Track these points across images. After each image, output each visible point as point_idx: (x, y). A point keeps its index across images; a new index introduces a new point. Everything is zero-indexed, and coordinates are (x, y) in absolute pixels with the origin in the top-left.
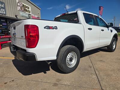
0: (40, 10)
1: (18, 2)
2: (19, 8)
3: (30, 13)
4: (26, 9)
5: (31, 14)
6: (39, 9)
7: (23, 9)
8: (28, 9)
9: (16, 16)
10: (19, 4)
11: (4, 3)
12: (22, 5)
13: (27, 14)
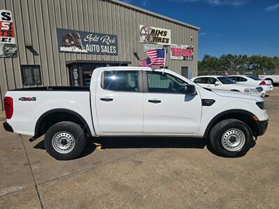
0: (197, 30)
1: (144, 28)
2: (144, 37)
3: (167, 42)
4: (160, 36)
5: (169, 44)
6: (194, 29)
7: (151, 39)
8: (162, 37)
9: (135, 54)
10: (143, 32)
11: (116, 36)
12: (150, 31)
13: (159, 46)
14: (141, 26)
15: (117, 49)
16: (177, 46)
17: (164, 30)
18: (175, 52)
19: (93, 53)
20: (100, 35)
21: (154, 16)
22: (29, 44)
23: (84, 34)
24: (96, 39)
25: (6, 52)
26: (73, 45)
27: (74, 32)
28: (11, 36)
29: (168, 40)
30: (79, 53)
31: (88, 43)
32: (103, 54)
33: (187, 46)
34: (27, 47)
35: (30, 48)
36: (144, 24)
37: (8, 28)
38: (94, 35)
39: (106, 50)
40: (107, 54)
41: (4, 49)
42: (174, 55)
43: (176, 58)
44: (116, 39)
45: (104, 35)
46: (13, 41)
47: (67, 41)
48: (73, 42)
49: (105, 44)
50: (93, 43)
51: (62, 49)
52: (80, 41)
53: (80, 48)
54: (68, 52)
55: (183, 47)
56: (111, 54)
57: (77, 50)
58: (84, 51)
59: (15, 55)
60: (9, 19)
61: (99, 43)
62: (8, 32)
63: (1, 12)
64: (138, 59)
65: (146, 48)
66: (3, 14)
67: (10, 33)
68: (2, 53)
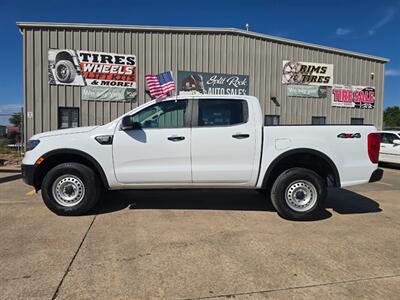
0: (383, 62)
1: (289, 64)
2: (288, 77)
4: (314, 74)
5: (330, 83)
6: (378, 61)
7: (300, 77)
8: (318, 75)
9: (274, 99)
10: (288, 69)
11: (248, 77)
12: (299, 68)
13: (312, 88)
14: (285, 62)
15: (247, 93)
16: (343, 87)
17: (322, 65)
18: (338, 95)
20: (226, 76)
21: (306, 48)
23: (207, 76)
24: (221, 81)
25: (126, 96)
26: (194, 89)
27: (196, 75)
28: (133, 80)
29: (327, 80)
31: (211, 86)
33: (363, 88)
34: (146, 91)
36: (289, 60)
37: (131, 72)
38: (219, 76)
39: (233, 93)
41: (125, 93)
42: (337, 99)
43: (342, 104)
44: (248, 80)
45: (232, 75)
46: (134, 86)
47: (188, 84)
48: (193, 86)
49: (232, 87)
50: (217, 85)
51: (182, 93)
52: (202, 84)
53: (201, 91)
55: (354, 88)
57: (198, 94)
59: (134, 100)
60: (133, 63)
61: (225, 86)
62: (130, 77)
63: (126, 56)
64: (278, 105)
65: (291, 90)
66: (128, 59)
67: (132, 78)
68: (123, 97)
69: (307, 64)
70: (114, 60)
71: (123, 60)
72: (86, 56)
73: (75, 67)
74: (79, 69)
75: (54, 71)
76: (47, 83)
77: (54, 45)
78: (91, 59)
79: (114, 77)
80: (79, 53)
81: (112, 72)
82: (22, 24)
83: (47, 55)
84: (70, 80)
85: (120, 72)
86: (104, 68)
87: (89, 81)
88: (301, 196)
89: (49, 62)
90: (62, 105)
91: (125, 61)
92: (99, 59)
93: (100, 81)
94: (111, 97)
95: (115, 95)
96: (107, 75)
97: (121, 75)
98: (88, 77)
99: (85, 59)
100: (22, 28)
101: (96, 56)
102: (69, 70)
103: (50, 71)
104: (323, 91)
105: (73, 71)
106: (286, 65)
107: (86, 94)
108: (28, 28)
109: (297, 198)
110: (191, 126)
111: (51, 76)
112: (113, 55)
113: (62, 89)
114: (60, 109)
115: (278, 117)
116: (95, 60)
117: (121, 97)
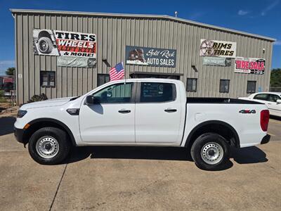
0: (272, 41)
1: (205, 42)
2: (204, 51)
4: (223, 49)
5: (234, 56)
6: (269, 41)
7: (213, 51)
8: (226, 50)
9: (193, 67)
10: (204, 45)
11: (176, 51)
12: (212, 45)
13: (221, 59)
14: (202, 40)
15: (175, 62)
16: (243, 59)
17: (228, 43)
18: (239, 64)
19: (153, 66)
20: (160, 50)
21: (218, 30)
22: (105, 58)
23: (147, 49)
24: (156, 54)
25: (89, 64)
26: (137, 59)
27: (138, 49)
28: (94, 52)
29: (232, 53)
30: (141, 65)
31: (149, 57)
32: (161, 66)
33: (257, 59)
34: (103, 60)
35: (105, 61)
36: (206, 38)
37: (93, 46)
38: (155, 50)
39: (164, 62)
40: (165, 66)
41: (88, 61)
42: (238, 67)
43: (242, 71)
44: (175, 53)
45: (164, 50)
46: (95, 56)
47: (133, 55)
48: (137, 57)
49: (164, 58)
50: (153, 57)
51: (128, 62)
52: (143, 55)
53: (142, 61)
54: (132, 65)
55: (251, 60)
56: (169, 67)
57: (140, 63)
58: (145, 64)
59: (94, 66)
60: (94, 40)
62: (92, 49)
63: (89, 35)
64: (196, 71)
65: (206, 60)
66: (90, 37)
67: (93, 50)
68: (86, 65)
69: (218, 42)
70: (80, 37)
71: (87, 38)
72: (60, 34)
73: (53, 42)
74: (55, 44)
75: (37, 45)
76: (32, 53)
77: (37, 25)
78: (63, 37)
79: (80, 49)
80: (55, 32)
81: (78, 46)
82: (14, 10)
83: (32, 33)
84: (49, 52)
85: (84, 46)
86: (73, 43)
87: (62, 53)
88: (212, 153)
89: (34, 38)
90: (43, 69)
91: (88, 38)
92: (70, 36)
93: (70, 53)
94: (78, 64)
95: (81, 62)
96: (75, 48)
97: (85, 49)
98: (62, 50)
99: (60, 37)
100: (14, 13)
101: (67, 35)
102: (48, 44)
103: (34, 45)
104: (228, 61)
105: (51, 45)
106: (203, 43)
107: (60, 61)
108: (18, 14)
109: (209, 154)
110: (135, 102)
111: (35, 48)
112: (79, 34)
113: (43, 58)
114: (41, 72)
115: (196, 79)
116: (67, 37)
117: (85, 64)
